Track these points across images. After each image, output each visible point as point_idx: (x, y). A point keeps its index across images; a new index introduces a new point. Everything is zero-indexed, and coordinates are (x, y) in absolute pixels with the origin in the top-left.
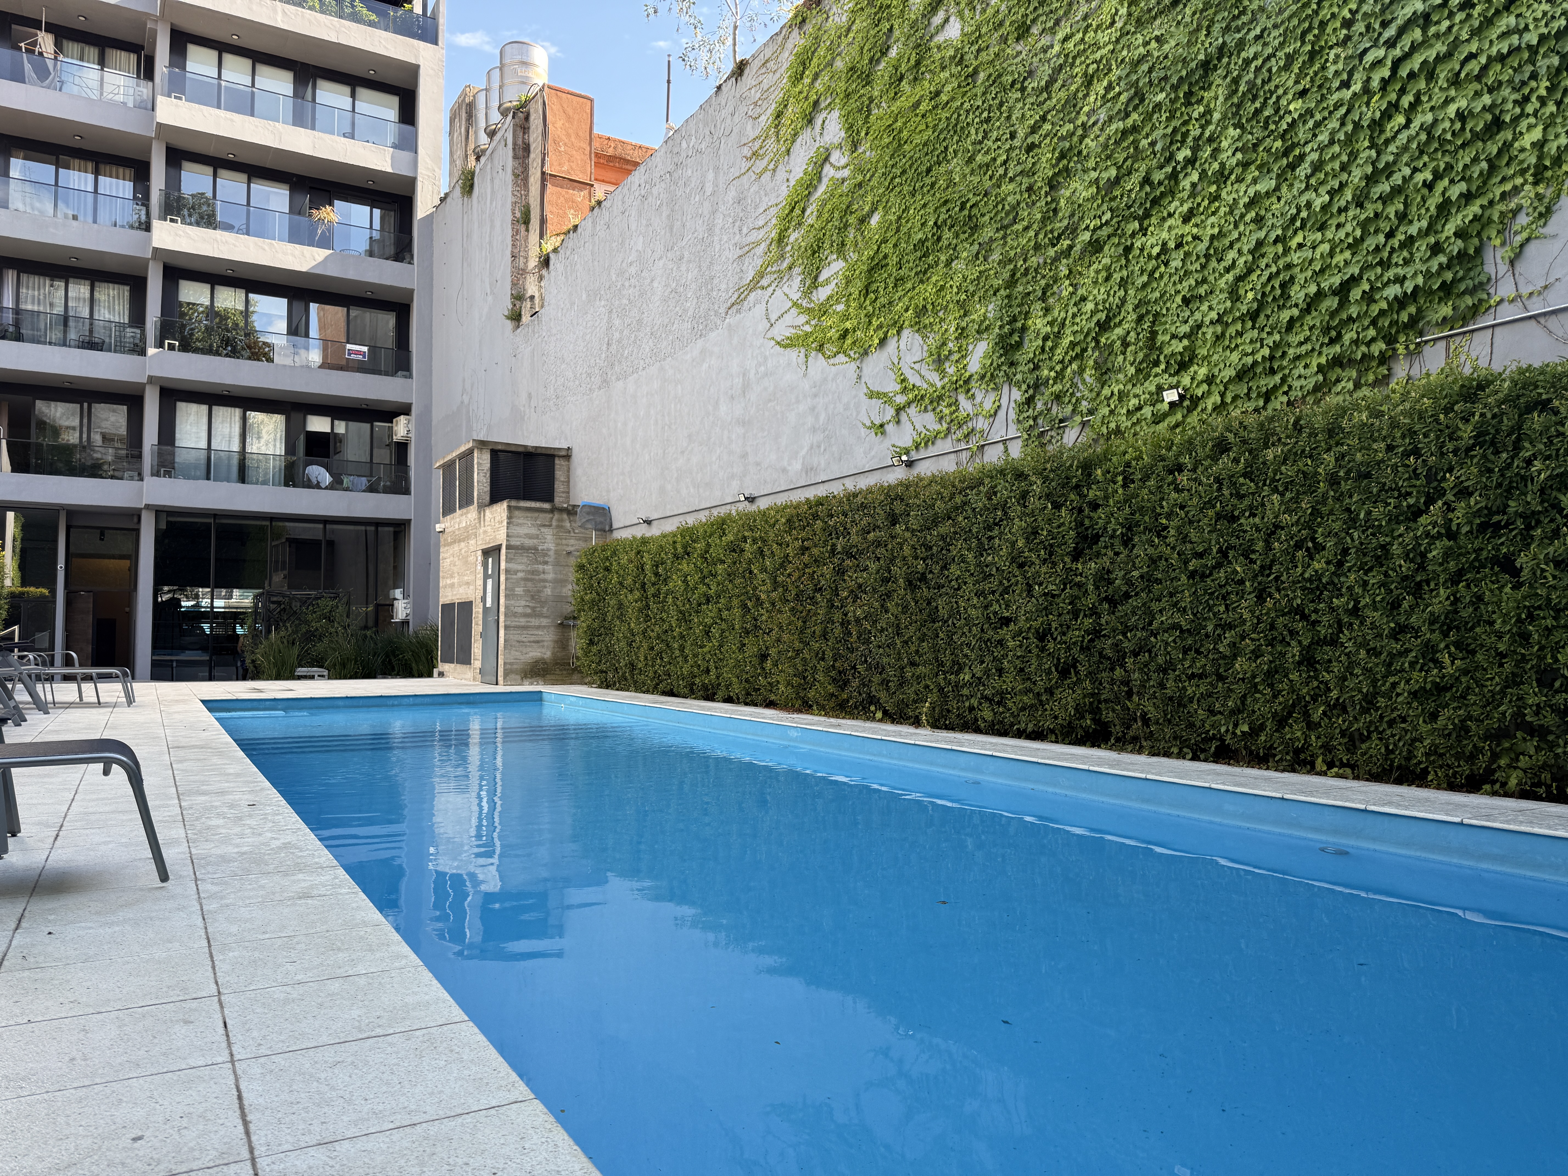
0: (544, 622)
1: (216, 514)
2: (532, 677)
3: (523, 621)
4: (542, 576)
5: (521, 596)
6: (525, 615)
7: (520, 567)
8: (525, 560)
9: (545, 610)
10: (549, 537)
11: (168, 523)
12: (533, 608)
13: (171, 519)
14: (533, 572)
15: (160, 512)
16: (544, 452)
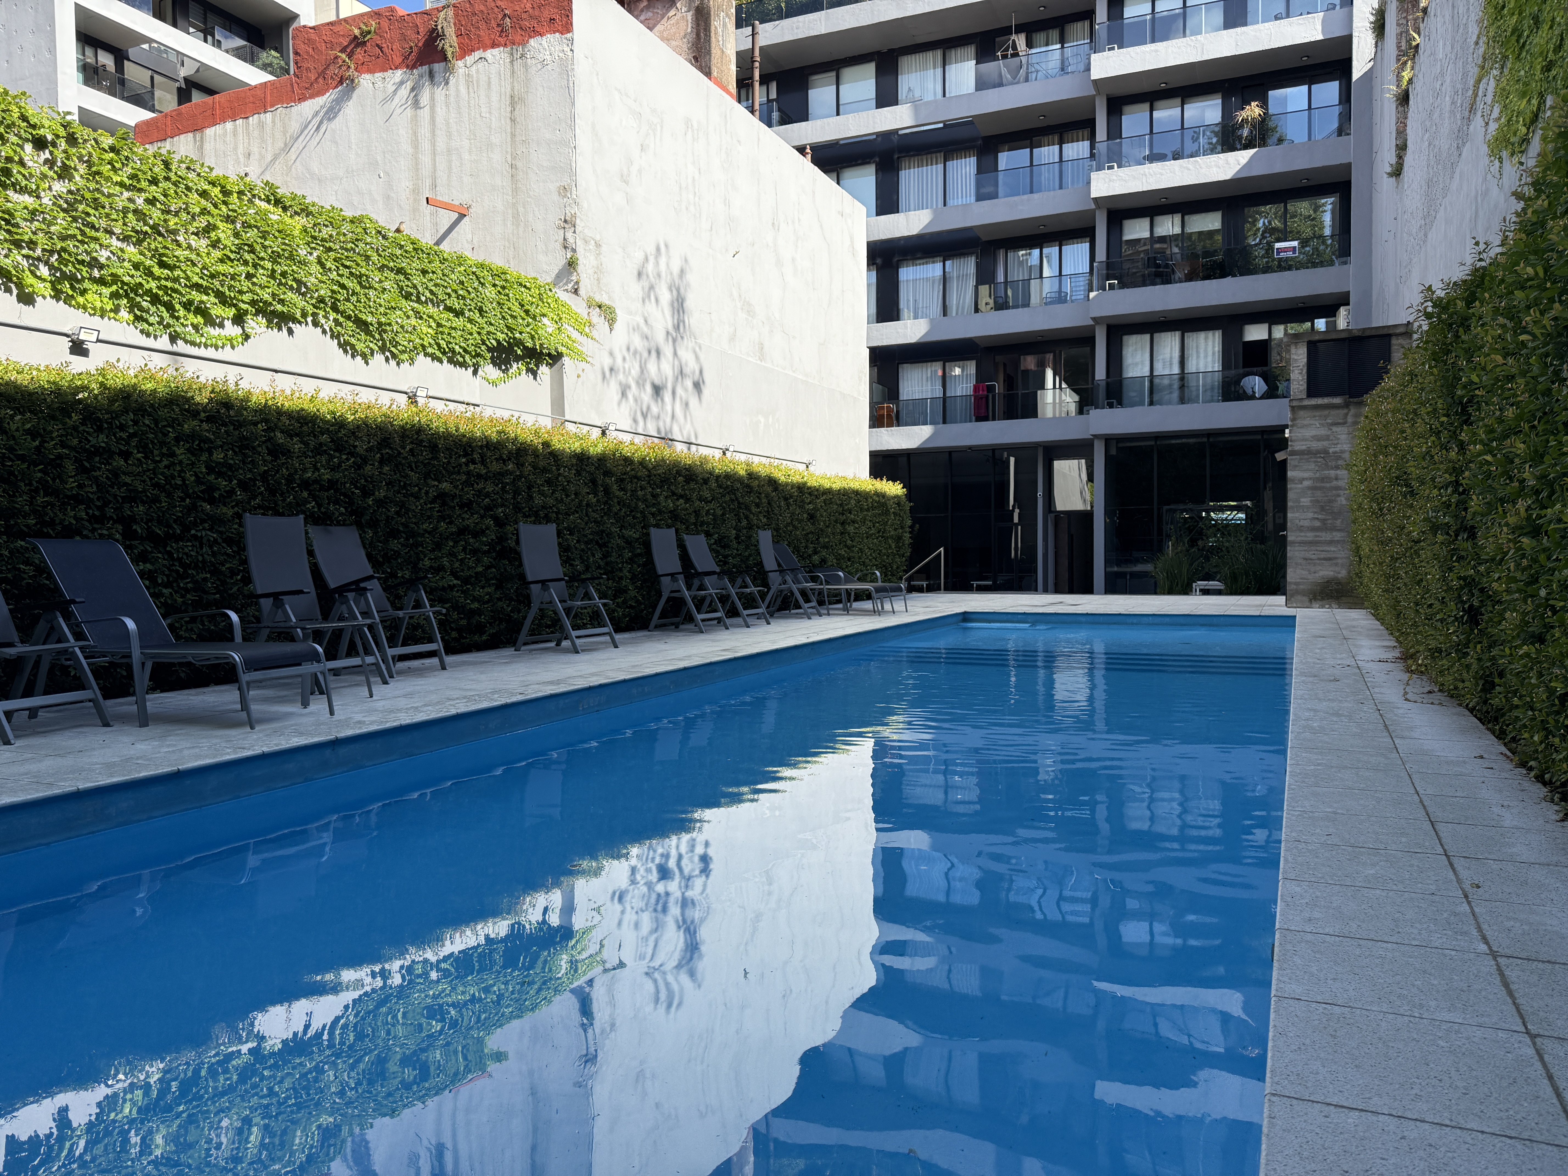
0: (1338, 536)
1: (1157, 437)
2: (1323, 599)
3: (1310, 536)
4: (1335, 483)
5: (1308, 507)
6: (1313, 529)
7: (1306, 475)
8: (1312, 466)
9: (1338, 522)
10: (1343, 437)
11: (1118, 448)
12: (1323, 521)
13: (1120, 445)
14: (1322, 480)
15: (1108, 440)
16: (1374, 333)
